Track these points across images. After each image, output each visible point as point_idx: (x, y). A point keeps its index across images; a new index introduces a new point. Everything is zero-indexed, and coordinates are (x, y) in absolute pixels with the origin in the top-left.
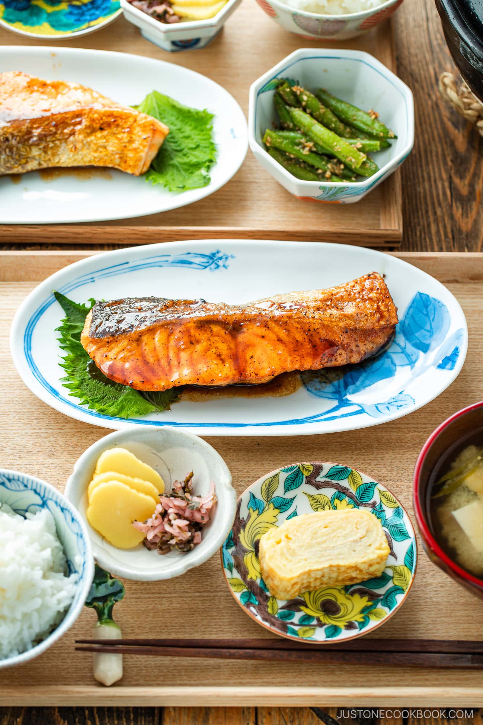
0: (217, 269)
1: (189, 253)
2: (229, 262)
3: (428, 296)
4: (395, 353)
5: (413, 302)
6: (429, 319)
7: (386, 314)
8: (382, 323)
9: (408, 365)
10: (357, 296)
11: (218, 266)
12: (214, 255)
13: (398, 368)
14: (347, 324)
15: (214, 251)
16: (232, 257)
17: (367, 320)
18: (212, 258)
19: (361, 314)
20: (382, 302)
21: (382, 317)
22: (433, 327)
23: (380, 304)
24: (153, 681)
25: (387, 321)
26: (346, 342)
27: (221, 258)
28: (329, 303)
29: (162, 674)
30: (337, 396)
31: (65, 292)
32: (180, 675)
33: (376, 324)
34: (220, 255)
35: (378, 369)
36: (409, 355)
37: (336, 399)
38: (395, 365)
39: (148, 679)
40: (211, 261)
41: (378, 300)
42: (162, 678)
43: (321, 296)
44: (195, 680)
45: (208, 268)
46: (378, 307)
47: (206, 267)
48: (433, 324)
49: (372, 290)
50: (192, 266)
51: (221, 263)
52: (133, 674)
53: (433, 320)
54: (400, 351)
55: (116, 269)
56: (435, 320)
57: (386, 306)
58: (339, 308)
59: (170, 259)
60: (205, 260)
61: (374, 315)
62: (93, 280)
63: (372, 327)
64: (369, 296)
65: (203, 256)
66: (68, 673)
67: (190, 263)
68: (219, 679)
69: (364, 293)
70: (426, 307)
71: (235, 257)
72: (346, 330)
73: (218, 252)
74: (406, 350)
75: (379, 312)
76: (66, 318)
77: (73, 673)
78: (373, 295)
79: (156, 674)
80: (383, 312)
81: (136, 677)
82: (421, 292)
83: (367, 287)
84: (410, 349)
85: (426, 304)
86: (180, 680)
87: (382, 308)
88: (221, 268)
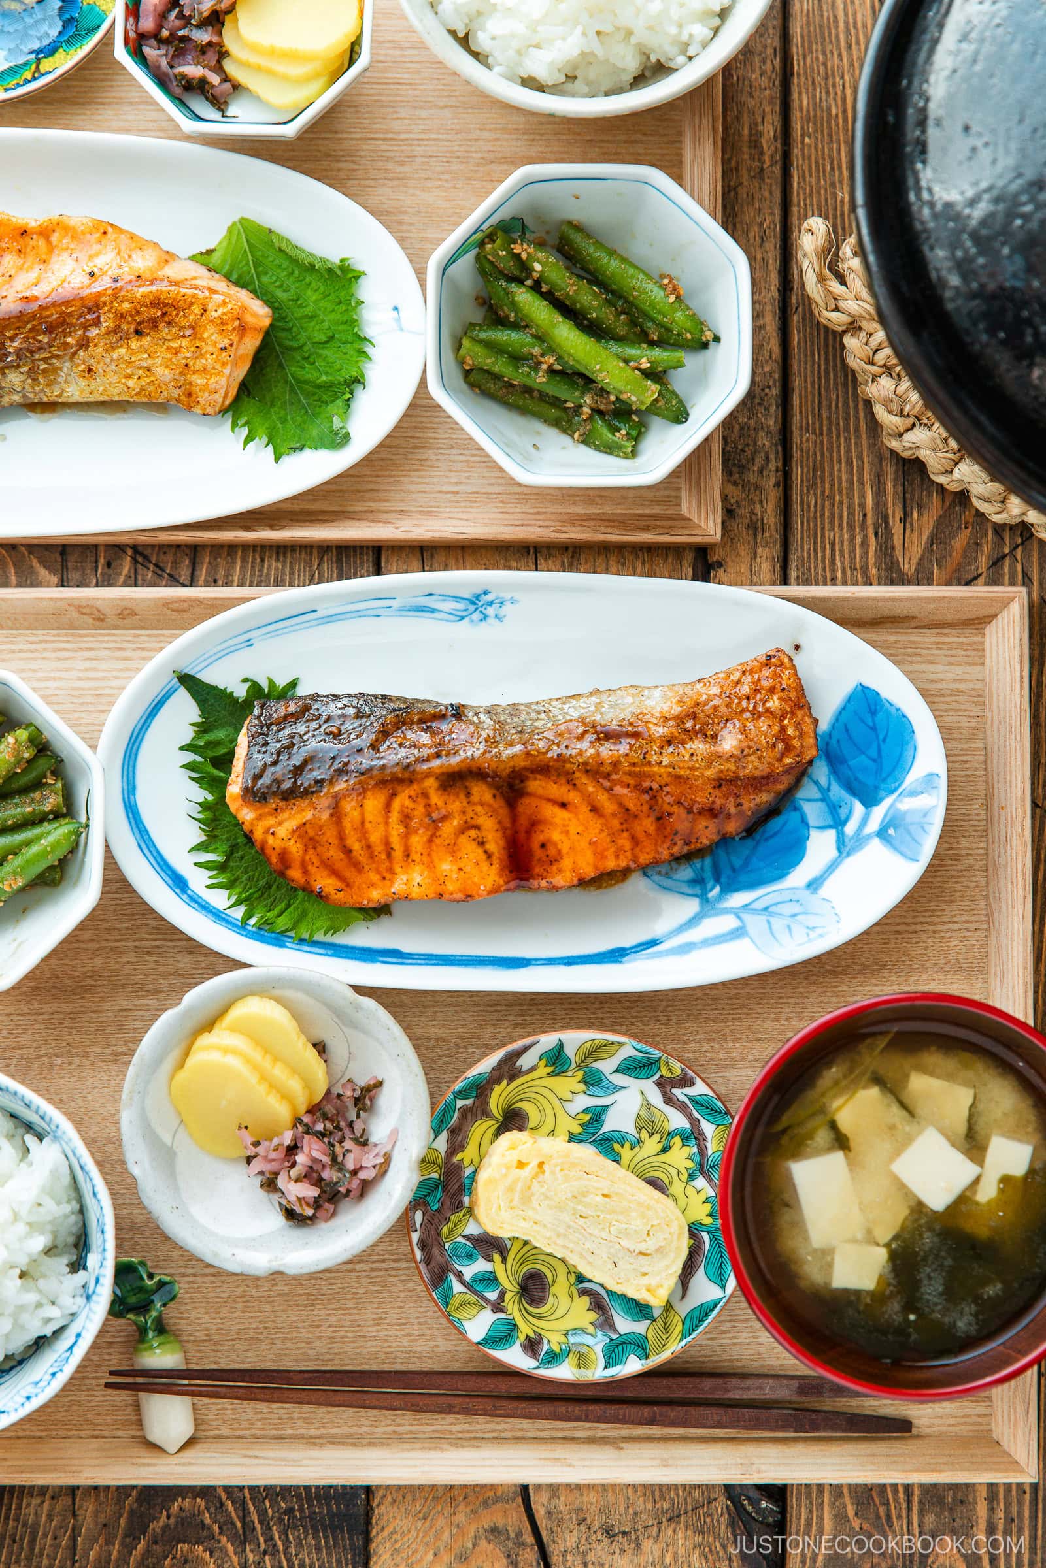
0: (483, 623)
1: (431, 594)
2: (507, 609)
3: (878, 694)
4: (809, 800)
5: (849, 700)
6: (877, 737)
7: (796, 743)
8: (788, 760)
9: (830, 827)
10: (744, 703)
11: (485, 617)
12: (478, 597)
13: (814, 833)
14: (722, 771)
15: (479, 591)
16: (512, 600)
17: (759, 758)
18: (474, 603)
19: (749, 748)
20: (791, 718)
21: (789, 748)
22: (884, 754)
23: (786, 722)
24: (246, 1429)
25: (798, 756)
26: (719, 802)
27: (491, 603)
28: (689, 725)
29: (260, 1416)
30: (697, 890)
31: (198, 668)
32: (292, 1419)
33: (777, 764)
34: (489, 598)
35: (775, 834)
36: (834, 807)
37: (696, 896)
38: (808, 826)
39: (236, 1425)
40: (472, 608)
41: (783, 717)
42: (259, 1424)
43: (677, 710)
44: (318, 1428)
45: (467, 620)
46: (783, 729)
47: (462, 618)
48: (883, 747)
49: (772, 690)
50: (436, 615)
51: (490, 611)
52: (211, 1417)
53: (884, 740)
54: (819, 796)
55: (292, 621)
56: (888, 740)
57: (798, 726)
58: (709, 733)
59: (395, 604)
60: (461, 606)
61: (774, 746)
62: (249, 643)
63: (769, 770)
64: (768, 705)
65: (457, 598)
66: (99, 1414)
67: (433, 611)
68: (359, 1426)
69: (759, 697)
70: (873, 713)
71: (517, 601)
72: (720, 783)
73: (485, 593)
74: (831, 794)
75: (783, 740)
76: (200, 720)
77: (107, 1415)
78: (774, 703)
79: (249, 1417)
80: (790, 738)
81: (215, 1423)
82: (866, 684)
83: (765, 684)
84: (837, 792)
85: (873, 707)
86: (292, 1428)
87: (790, 731)
88: (491, 620)
